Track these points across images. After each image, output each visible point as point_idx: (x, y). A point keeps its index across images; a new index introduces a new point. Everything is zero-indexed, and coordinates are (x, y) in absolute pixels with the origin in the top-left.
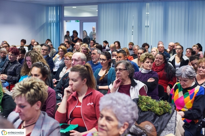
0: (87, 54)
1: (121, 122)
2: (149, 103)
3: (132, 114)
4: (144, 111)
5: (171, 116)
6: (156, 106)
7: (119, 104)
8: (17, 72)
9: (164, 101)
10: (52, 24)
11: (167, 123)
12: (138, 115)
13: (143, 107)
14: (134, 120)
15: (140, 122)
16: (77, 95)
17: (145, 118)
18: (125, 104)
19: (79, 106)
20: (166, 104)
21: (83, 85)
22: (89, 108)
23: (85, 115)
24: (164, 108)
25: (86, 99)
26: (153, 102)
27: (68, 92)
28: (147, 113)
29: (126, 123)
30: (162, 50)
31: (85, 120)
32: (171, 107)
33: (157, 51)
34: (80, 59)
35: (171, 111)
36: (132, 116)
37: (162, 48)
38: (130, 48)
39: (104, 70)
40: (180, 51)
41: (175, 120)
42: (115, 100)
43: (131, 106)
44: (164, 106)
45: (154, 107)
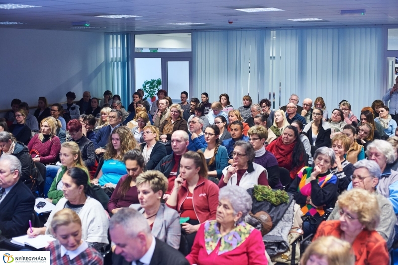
0: (180, 119)
1: (236, 211)
2: (265, 193)
3: (246, 205)
4: (260, 201)
5: (289, 206)
6: (272, 196)
7: (235, 195)
8: (88, 153)
9: (281, 190)
10: (116, 63)
11: (284, 213)
12: (251, 206)
13: (258, 197)
14: (248, 210)
15: (255, 212)
16: (187, 184)
17: (261, 208)
18: (241, 196)
19: (190, 198)
20: (283, 193)
21: (196, 173)
22: (202, 199)
23: (197, 206)
24: (281, 197)
25: (197, 190)
26: (269, 192)
27: (179, 182)
28: (263, 203)
29: (241, 212)
30: (292, 112)
31: (197, 212)
32: (288, 197)
33: (283, 115)
34: (183, 139)
35: (289, 201)
36: (246, 207)
37: (291, 109)
38: (245, 105)
39: (210, 149)
40: (319, 117)
41: (292, 210)
42: (232, 192)
43: (246, 198)
44: (281, 196)
45: (270, 197)
